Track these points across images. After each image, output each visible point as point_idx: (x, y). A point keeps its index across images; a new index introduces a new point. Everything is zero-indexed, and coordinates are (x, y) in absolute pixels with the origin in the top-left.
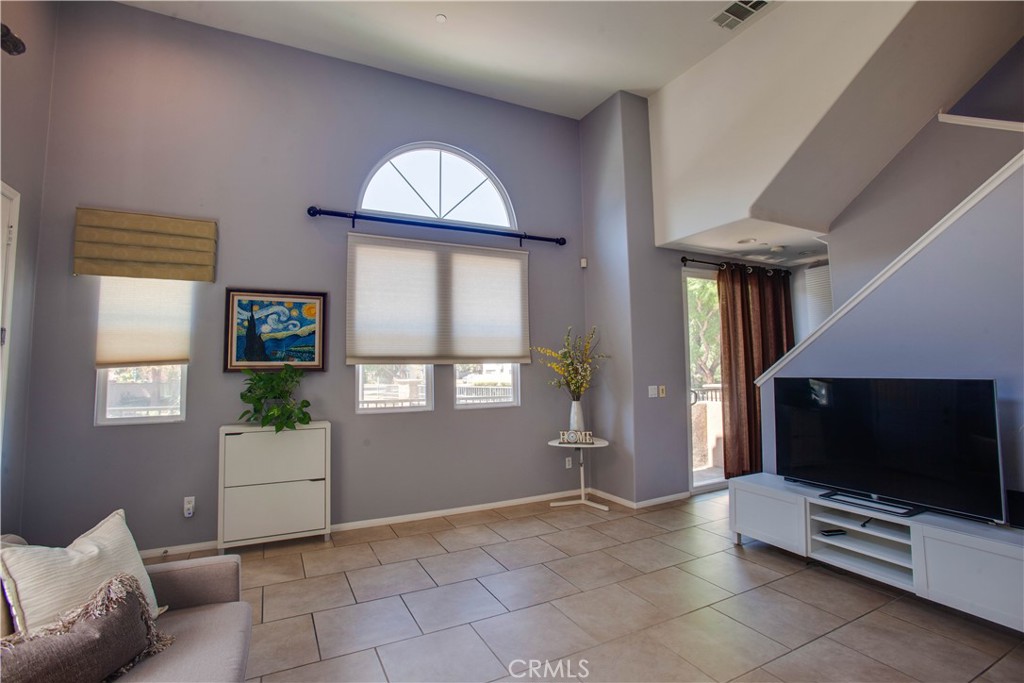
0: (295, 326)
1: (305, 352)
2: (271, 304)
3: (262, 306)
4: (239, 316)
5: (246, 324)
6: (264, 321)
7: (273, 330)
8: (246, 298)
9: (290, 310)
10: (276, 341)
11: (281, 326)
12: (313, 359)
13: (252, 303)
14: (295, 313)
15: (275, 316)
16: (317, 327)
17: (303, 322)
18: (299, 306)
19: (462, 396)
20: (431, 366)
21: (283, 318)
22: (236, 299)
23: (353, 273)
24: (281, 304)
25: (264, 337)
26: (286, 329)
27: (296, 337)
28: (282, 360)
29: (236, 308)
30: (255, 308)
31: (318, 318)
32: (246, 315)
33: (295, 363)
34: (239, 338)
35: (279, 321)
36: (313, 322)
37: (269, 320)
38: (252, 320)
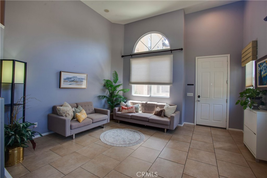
9: (266, 64)
10: (264, 77)
11: (265, 71)
21: (265, 68)
28: (266, 85)
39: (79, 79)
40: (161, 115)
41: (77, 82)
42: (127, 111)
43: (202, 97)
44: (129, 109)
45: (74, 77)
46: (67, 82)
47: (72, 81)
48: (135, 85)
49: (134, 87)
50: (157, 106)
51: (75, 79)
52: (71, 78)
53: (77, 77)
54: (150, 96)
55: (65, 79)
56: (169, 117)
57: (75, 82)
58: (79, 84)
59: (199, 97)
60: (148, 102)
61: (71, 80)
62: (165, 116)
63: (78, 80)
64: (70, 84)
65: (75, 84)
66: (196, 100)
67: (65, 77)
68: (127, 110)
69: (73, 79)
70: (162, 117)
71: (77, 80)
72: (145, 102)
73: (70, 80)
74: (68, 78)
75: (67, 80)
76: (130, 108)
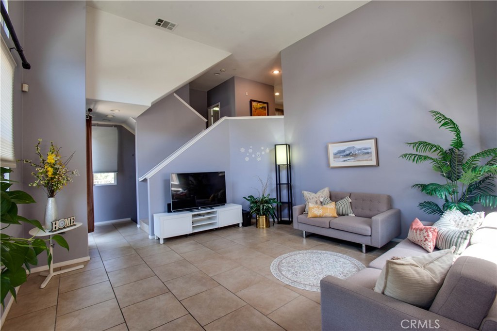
39: (360, 149)
41: (355, 155)
45: (349, 149)
46: (339, 157)
47: (347, 155)
51: (352, 151)
52: (344, 151)
53: (354, 147)
55: (335, 154)
57: (352, 156)
58: (361, 160)
61: (345, 154)
63: (358, 153)
64: (344, 161)
65: (352, 159)
67: (336, 151)
69: (348, 152)
71: (356, 153)
73: (343, 154)
74: (340, 152)
75: (339, 155)
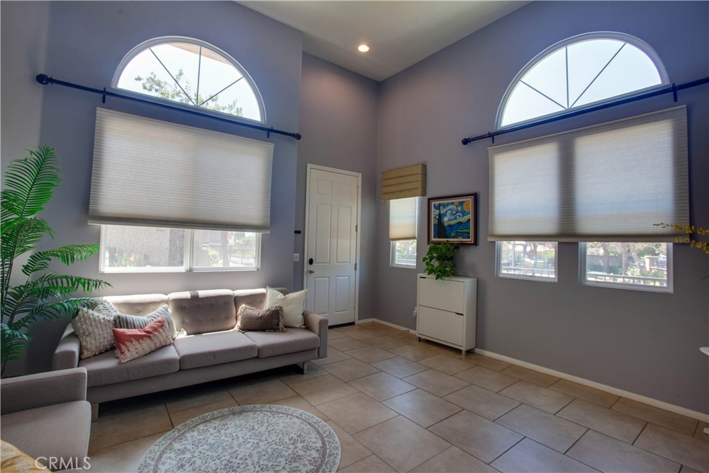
0: (460, 216)
1: (465, 233)
2: (448, 204)
3: (445, 206)
4: (434, 212)
5: (437, 217)
6: (445, 215)
7: (450, 220)
8: (437, 203)
9: (457, 206)
10: (451, 226)
11: (453, 217)
12: (469, 237)
13: (440, 205)
14: (459, 209)
15: (450, 211)
16: (470, 216)
17: (464, 213)
18: (461, 204)
19: (592, 273)
20: (557, 243)
21: (454, 212)
22: (433, 203)
23: (493, 175)
24: (452, 203)
25: (446, 224)
26: (455, 219)
27: (460, 223)
28: (454, 237)
29: (433, 209)
30: (441, 207)
31: (471, 210)
32: (437, 212)
33: (461, 239)
34: (435, 225)
35: (452, 214)
36: (469, 213)
37: (448, 214)
38: (440, 215)
40: (278, 325)
42: (147, 345)
43: (316, 263)
44: (156, 333)
48: (109, 226)
49: (110, 234)
50: (237, 300)
54: (191, 270)
56: (298, 326)
59: (311, 262)
60: (202, 293)
62: (288, 327)
66: (305, 270)
68: (148, 340)
70: (283, 331)
72: (187, 295)
76: (155, 329)
